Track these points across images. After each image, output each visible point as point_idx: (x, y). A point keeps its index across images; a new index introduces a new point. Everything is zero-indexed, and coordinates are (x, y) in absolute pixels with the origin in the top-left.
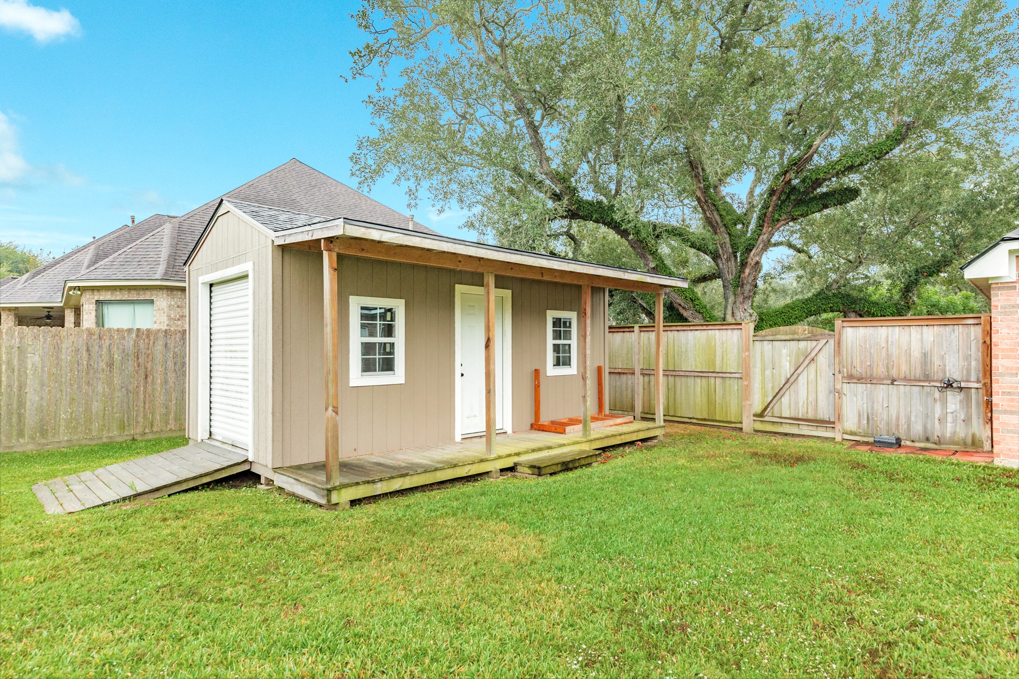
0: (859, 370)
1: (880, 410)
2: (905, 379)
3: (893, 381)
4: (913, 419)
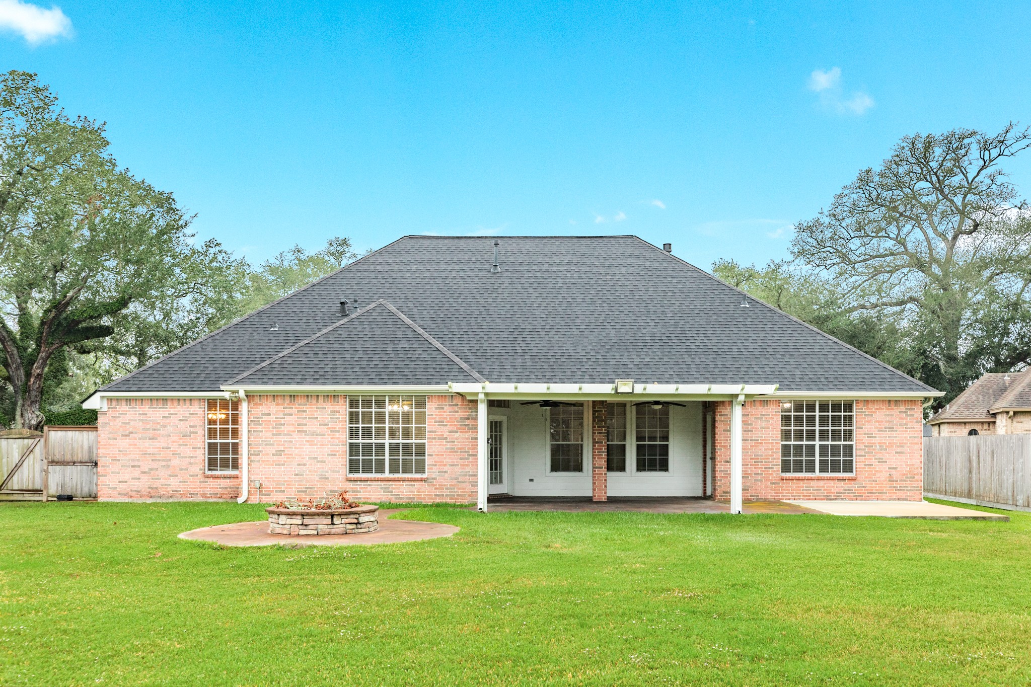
0: (58, 457)
1: (68, 481)
2: (81, 462)
3: (74, 463)
4: (84, 485)
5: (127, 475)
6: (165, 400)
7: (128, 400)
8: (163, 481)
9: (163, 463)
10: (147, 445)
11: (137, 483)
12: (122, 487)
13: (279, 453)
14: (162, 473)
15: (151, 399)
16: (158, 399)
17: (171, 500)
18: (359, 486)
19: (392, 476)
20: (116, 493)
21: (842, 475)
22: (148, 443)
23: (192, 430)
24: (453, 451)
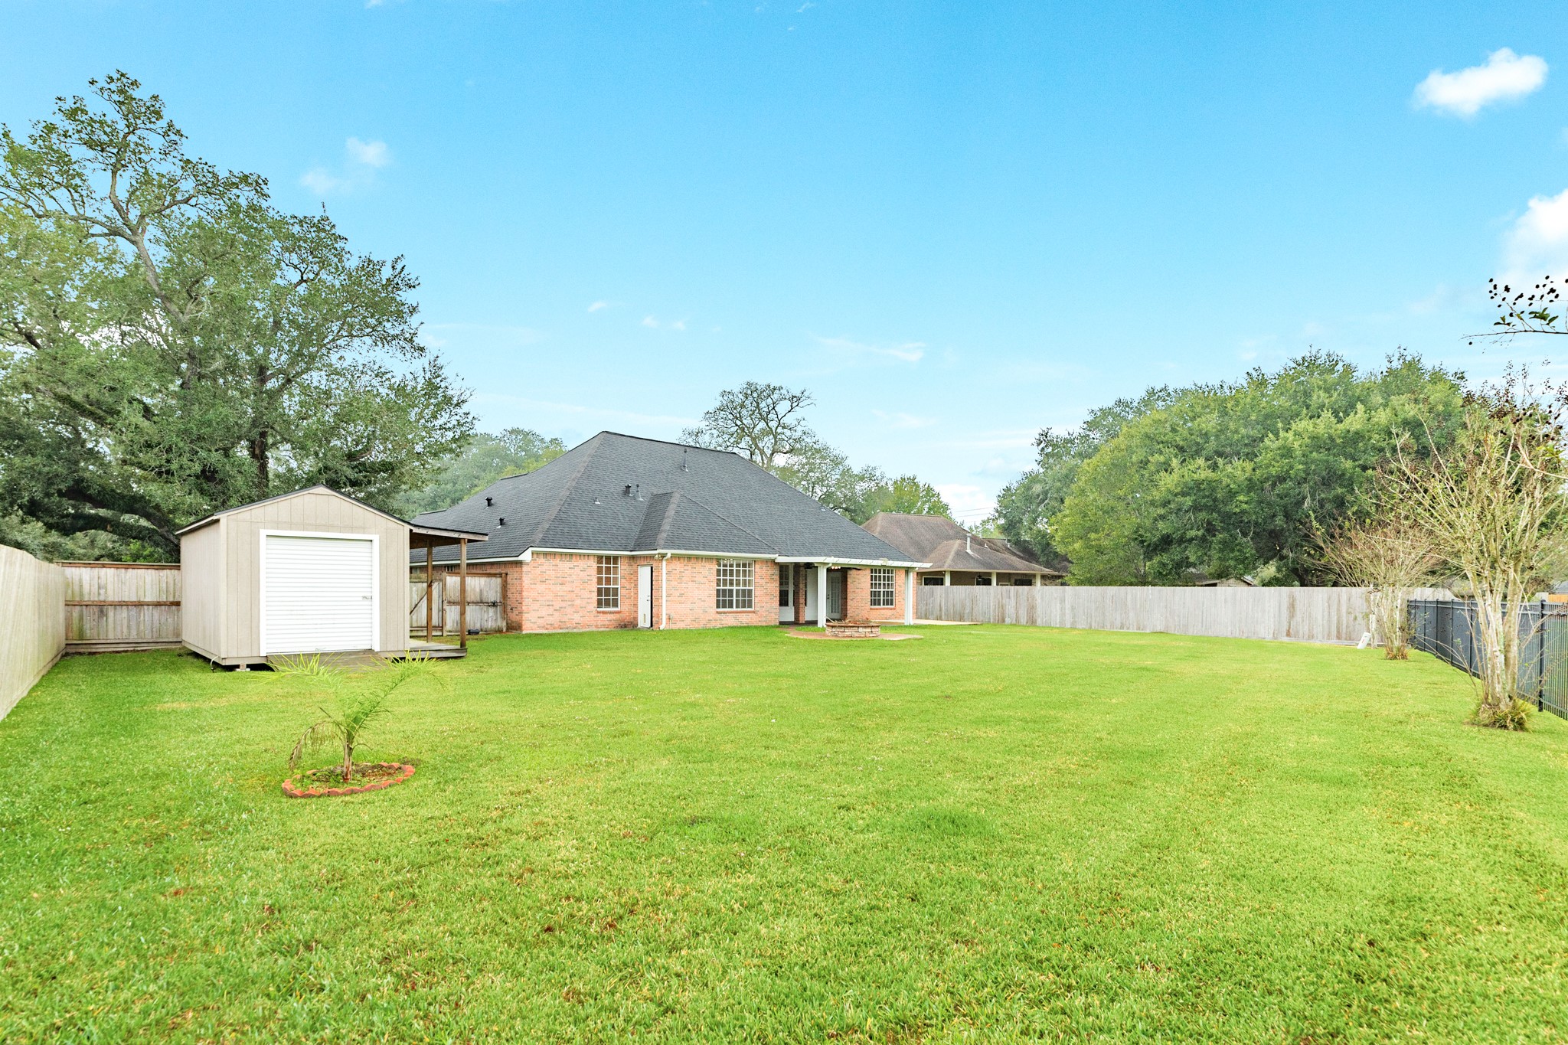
0: (453, 599)
2: (473, 602)
5: (544, 612)
6: (571, 555)
7: (545, 554)
8: (569, 617)
9: (570, 603)
10: (558, 589)
11: (551, 618)
12: (541, 622)
13: (681, 595)
14: (569, 610)
15: (561, 554)
16: (566, 554)
17: (575, 630)
18: (723, 616)
19: (739, 610)
20: (536, 626)
21: (889, 606)
22: (559, 587)
23: (589, 578)
24: (767, 594)
